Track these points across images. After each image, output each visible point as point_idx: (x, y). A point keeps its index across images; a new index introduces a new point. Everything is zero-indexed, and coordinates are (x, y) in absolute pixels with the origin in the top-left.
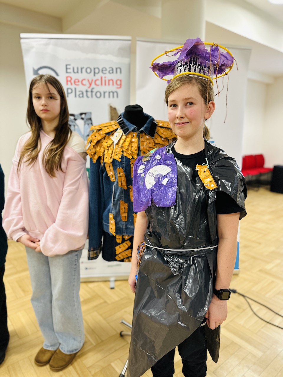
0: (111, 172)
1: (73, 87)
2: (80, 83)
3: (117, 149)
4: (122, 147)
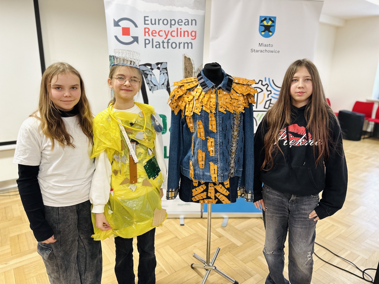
0: (190, 124)
2: (157, 34)
3: (197, 104)
4: (202, 102)
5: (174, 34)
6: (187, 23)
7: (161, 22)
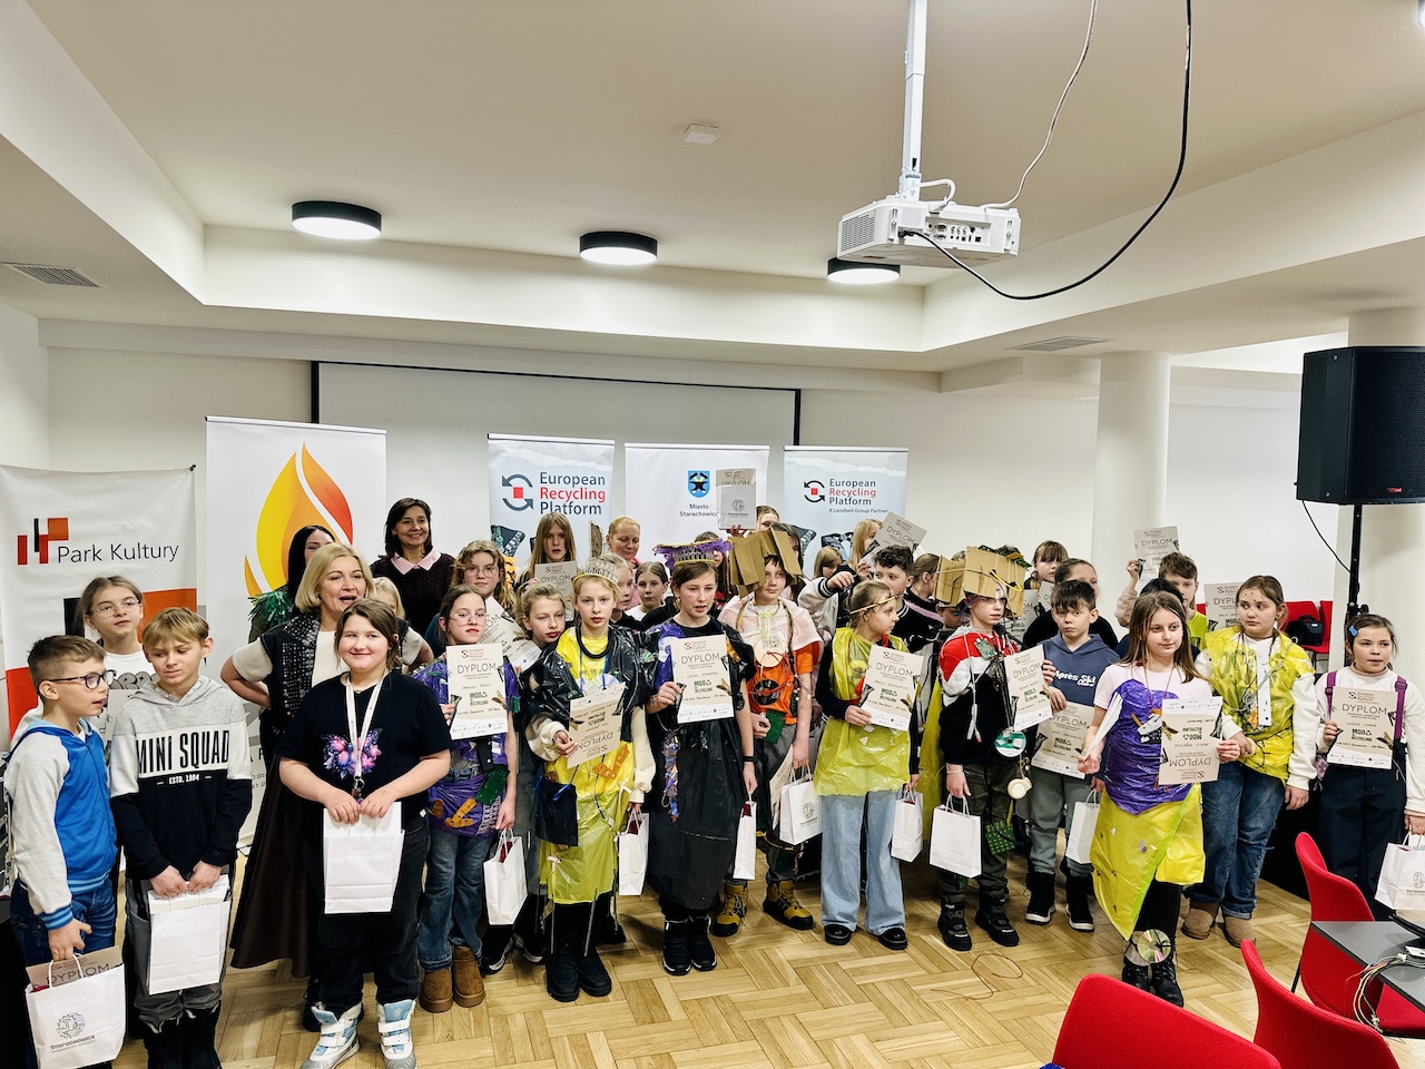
1: (548, 501)
5: (578, 495)
6: (593, 482)
7: (562, 480)
